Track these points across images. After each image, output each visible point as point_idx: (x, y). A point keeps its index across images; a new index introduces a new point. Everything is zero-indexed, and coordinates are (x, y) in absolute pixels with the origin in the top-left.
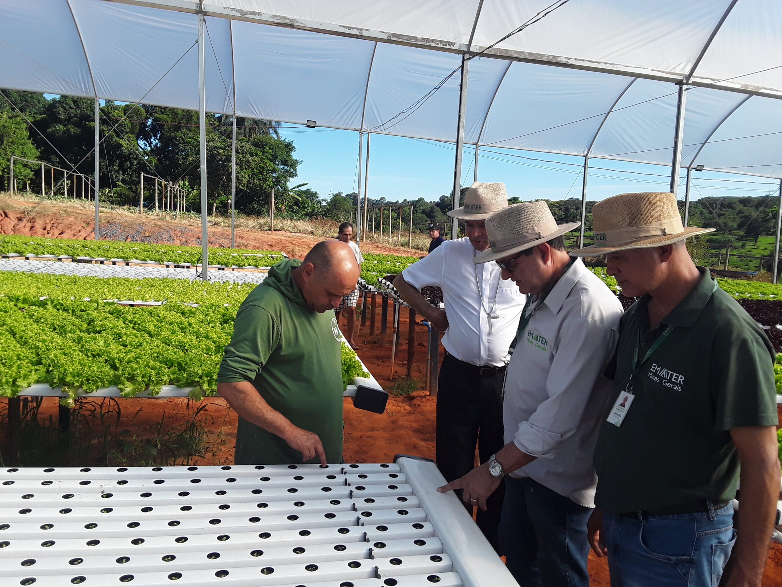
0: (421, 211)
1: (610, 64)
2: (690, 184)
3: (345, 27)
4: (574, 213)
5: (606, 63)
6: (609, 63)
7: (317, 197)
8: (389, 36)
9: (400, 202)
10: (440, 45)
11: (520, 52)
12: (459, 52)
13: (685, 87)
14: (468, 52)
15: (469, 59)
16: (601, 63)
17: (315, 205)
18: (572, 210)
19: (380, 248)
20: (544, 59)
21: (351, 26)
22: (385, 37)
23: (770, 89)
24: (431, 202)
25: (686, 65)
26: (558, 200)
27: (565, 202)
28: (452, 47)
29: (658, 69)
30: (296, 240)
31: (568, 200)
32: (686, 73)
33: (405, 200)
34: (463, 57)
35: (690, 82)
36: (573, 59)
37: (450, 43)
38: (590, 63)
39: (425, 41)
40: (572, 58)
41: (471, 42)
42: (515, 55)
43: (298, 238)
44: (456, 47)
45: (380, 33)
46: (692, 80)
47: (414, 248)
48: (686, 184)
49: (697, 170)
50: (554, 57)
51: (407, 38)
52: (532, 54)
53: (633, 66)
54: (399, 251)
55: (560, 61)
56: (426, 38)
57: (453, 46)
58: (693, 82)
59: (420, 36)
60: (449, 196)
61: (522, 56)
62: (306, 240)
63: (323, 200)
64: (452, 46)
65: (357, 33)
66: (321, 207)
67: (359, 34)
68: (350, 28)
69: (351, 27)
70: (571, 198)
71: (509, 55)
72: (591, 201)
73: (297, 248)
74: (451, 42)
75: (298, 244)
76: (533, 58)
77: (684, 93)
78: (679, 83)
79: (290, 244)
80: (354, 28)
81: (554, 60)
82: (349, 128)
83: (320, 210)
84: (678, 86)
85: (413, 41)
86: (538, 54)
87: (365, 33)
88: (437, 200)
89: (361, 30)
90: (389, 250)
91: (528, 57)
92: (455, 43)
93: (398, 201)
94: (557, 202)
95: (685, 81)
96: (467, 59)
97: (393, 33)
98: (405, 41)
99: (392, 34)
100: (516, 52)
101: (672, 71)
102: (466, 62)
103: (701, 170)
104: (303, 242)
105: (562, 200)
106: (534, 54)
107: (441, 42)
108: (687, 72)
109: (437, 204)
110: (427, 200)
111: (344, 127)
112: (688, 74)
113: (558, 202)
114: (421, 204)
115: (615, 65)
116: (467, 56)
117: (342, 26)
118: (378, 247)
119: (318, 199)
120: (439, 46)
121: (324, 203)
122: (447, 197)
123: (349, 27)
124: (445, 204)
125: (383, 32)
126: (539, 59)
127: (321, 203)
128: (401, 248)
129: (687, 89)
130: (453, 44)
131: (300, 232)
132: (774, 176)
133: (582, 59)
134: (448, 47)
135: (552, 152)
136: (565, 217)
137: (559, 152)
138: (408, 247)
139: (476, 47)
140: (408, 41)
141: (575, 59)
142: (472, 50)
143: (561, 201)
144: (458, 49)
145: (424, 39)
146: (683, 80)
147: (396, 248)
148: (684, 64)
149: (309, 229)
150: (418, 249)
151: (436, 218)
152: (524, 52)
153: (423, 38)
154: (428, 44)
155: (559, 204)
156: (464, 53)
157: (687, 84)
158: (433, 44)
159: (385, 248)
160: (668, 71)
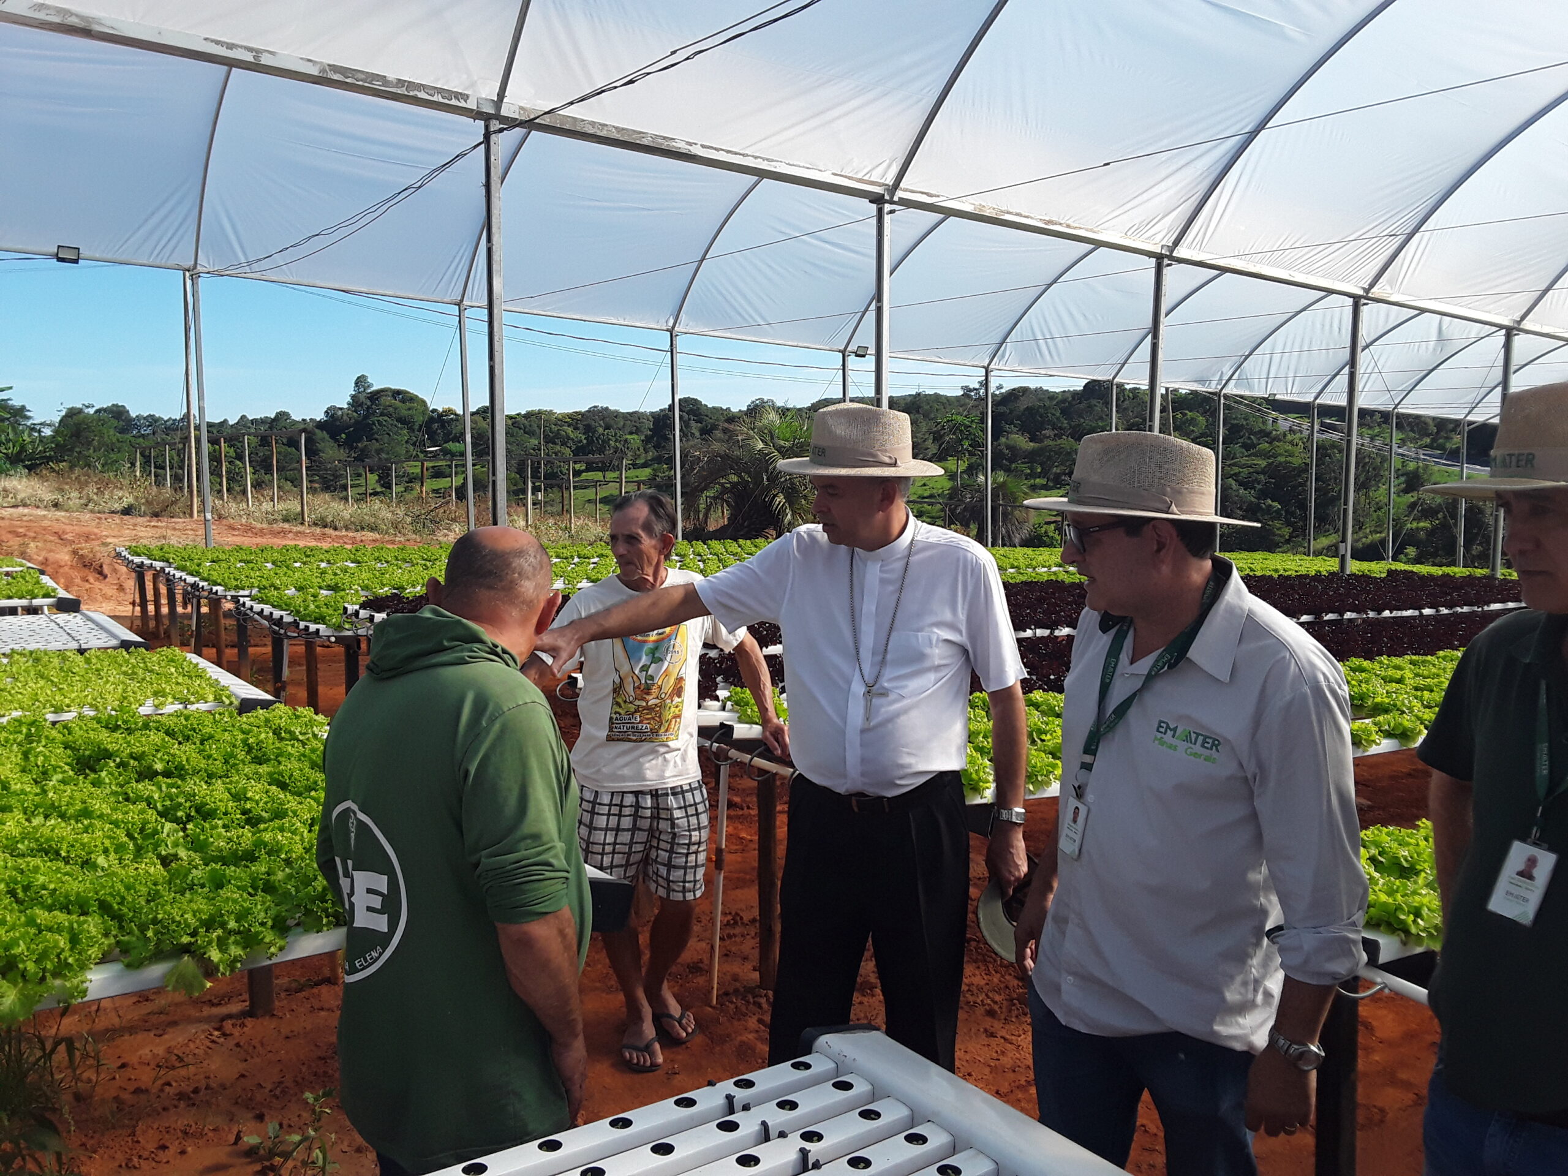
0: (285, 441)
1: (763, 159)
2: (849, 380)
3: (217, 42)
4: (603, 434)
5: (756, 157)
6: (761, 158)
7: (29, 418)
8: (323, 71)
9: (231, 423)
10: (437, 98)
11: (600, 124)
12: (477, 115)
13: (887, 207)
14: (498, 117)
15: (501, 130)
16: (748, 155)
17: (26, 437)
18: (601, 430)
19: (239, 529)
20: (645, 142)
21: (233, 42)
22: (314, 71)
23: (1018, 214)
24: (304, 420)
25: (889, 166)
26: (571, 411)
27: (583, 414)
28: (462, 104)
29: (843, 173)
30: (25, 524)
31: (589, 411)
32: (887, 182)
33: (243, 417)
34: (487, 127)
35: (896, 199)
36: (699, 146)
37: (459, 96)
38: (730, 155)
39: (403, 86)
40: (696, 144)
41: (501, 95)
42: (590, 130)
43: (25, 518)
44: (472, 104)
45: (301, 61)
46: (899, 194)
47: (316, 524)
48: (841, 380)
49: (857, 355)
50: (665, 138)
51: (363, 77)
52: (623, 129)
53: (802, 165)
54: (283, 533)
55: (676, 148)
56: (405, 81)
57: (466, 101)
58: (899, 198)
59: (392, 76)
60: (346, 406)
61: (604, 133)
62: (49, 523)
63: (43, 424)
64: (462, 101)
65: (249, 57)
66: (41, 441)
67: (252, 60)
68: (231, 46)
69: (233, 44)
70: (595, 407)
71: (578, 129)
72: (631, 411)
73: (32, 545)
74: (461, 94)
75: (32, 534)
76: (625, 138)
77: (887, 218)
78: (877, 200)
79: (10, 536)
80: (241, 47)
81: (665, 145)
82: (163, 263)
83: (40, 448)
84: (874, 206)
85: (377, 85)
86: (634, 131)
87: (266, 60)
88: (320, 416)
89: (257, 52)
90: (261, 533)
91: (616, 135)
92: (468, 96)
93: (225, 421)
94: (570, 416)
95: (887, 197)
96: (496, 132)
97: (331, 63)
98: (360, 83)
99: (329, 65)
100: (593, 124)
101: (866, 178)
102: (493, 138)
103: (863, 356)
104: (45, 529)
105: (578, 410)
106: (627, 130)
107: (440, 91)
108: (890, 180)
109: (320, 425)
110: (296, 416)
111: (151, 261)
112: (891, 184)
113: (572, 415)
114: (283, 424)
115: (773, 161)
116: (495, 125)
117: (212, 41)
118: (234, 529)
119: (31, 422)
120: (435, 98)
121: (47, 432)
122: (341, 409)
123: (227, 44)
124: (338, 423)
125: (309, 60)
126: (638, 142)
127: (39, 431)
128: (286, 526)
129: (892, 212)
130: (465, 97)
131: (25, 505)
132: (976, 363)
133: (714, 146)
134: (454, 102)
135: (609, 321)
136: (588, 444)
137: (622, 322)
138: (302, 524)
139: (513, 108)
140: (366, 85)
141: (703, 146)
142: (504, 112)
143: (576, 413)
144: (475, 108)
145: (401, 82)
146: (884, 195)
147: (276, 527)
148: (885, 165)
149: (48, 496)
150: (325, 526)
151: (321, 454)
152: (607, 125)
153: (399, 80)
154: (411, 93)
155: (573, 419)
156: (487, 118)
157: (892, 202)
158: (422, 95)
159: (248, 529)
160: (859, 176)
